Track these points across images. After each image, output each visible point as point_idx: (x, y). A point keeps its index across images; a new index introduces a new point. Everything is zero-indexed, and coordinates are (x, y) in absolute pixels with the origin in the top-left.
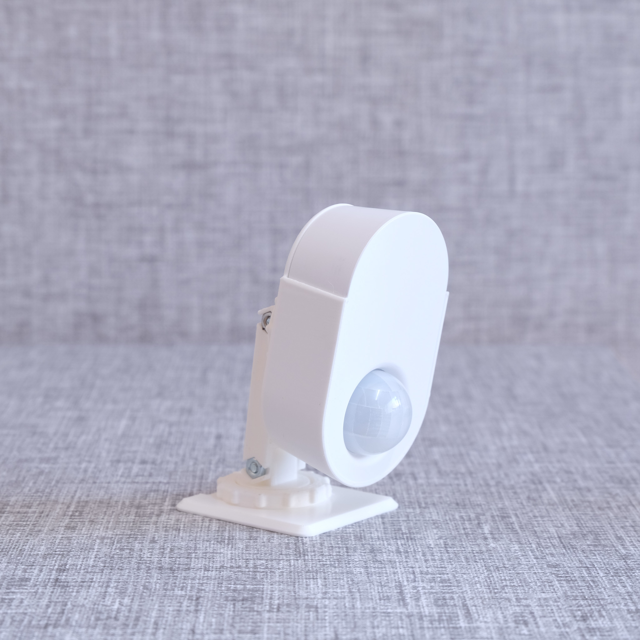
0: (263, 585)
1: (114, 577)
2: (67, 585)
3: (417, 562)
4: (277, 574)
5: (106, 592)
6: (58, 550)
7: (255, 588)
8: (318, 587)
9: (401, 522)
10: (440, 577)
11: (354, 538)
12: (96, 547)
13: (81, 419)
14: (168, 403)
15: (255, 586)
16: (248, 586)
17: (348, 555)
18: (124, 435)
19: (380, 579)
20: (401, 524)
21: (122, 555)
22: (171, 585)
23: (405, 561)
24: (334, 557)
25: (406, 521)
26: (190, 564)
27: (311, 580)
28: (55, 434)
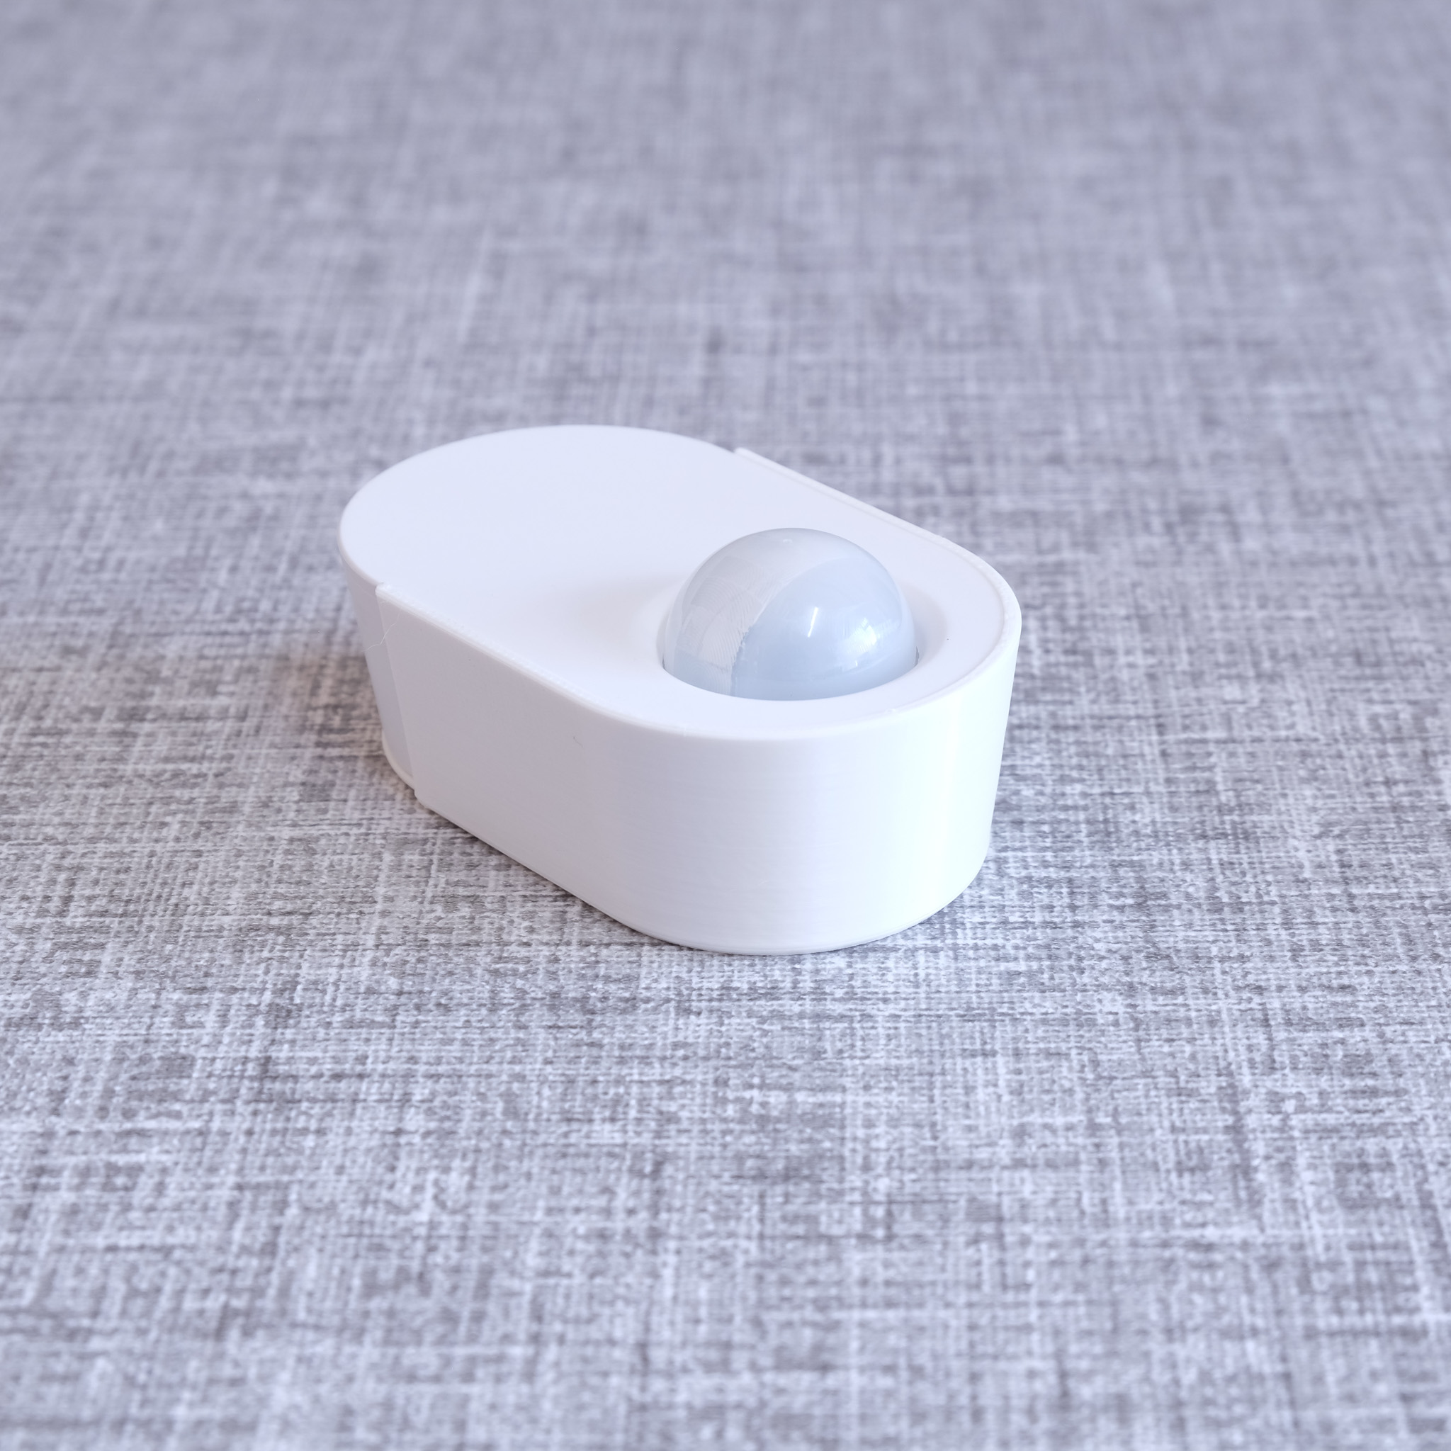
0: (844, 1090)
1: (426, 1051)
2: (293, 1091)
3: (1272, 958)
4: (881, 1031)
5: (398, 1132)
6: (277, 905)
7: (821, 1105)
8: (999, 1097)
9: (1211, 747)
10: (1343, 1042)
11: (1089, 835)
12: (381, 891)
13: (368, 270)
14: (587, 197)
15: (820, 1098)
16: (800, 1097)
17: (1076, 925)
18: (475, 343)
19: (1172, 1055)
20: (1213, 760)
21: (450, 931)
22: (583, 1094)
23: (1234, 953)
24: (1039, 934)
25: (1225, 742)
26: (638, 978)
27: (979, 1059)
28: (300, 337)
